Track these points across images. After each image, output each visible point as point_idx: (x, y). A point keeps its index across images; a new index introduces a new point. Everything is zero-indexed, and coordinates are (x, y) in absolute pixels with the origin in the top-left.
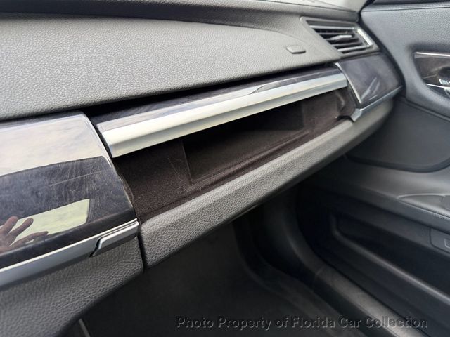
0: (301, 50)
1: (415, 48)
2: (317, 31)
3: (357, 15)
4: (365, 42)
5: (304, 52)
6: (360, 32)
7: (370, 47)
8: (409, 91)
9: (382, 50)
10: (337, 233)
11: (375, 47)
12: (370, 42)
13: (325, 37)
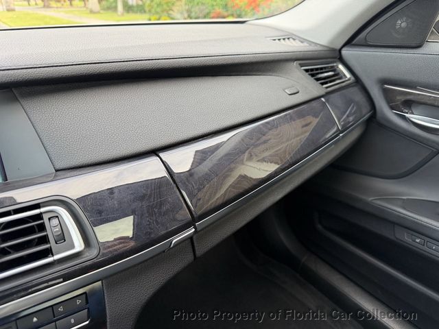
0: (295, 91)
1: (384, 82)
2: (307, 71)
3: (338, 53)
4: (345, 75)
5: (298, 92)
6: (341, 67)
7: (349, 79)
8: (379, 115)
9: (358, 81)
10: (319, 227)
11: (353, 78)
12: (348, 75)
13: (312, 75)
